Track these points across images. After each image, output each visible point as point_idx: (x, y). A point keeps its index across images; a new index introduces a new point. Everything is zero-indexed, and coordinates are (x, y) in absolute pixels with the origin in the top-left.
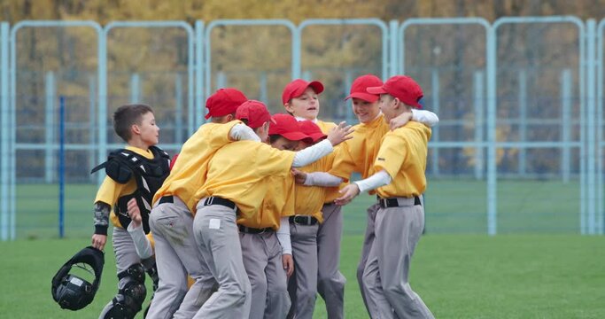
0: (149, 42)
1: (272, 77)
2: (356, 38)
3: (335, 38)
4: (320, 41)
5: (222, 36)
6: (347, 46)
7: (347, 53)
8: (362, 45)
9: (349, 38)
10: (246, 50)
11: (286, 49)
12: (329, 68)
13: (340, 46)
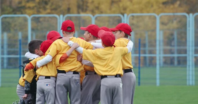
0: (109, 21)
1: (149, 33)
2: (178, 19)
3: (171, 19)
4: (166, 21)
5: (133, 19)
6: (175, 22)
7: (175, 25)
8: (180, 22)
9: (176, 19)
10: (141, 24)
11: (154, 23)
12: (169, 29)
13: (172, 22)
